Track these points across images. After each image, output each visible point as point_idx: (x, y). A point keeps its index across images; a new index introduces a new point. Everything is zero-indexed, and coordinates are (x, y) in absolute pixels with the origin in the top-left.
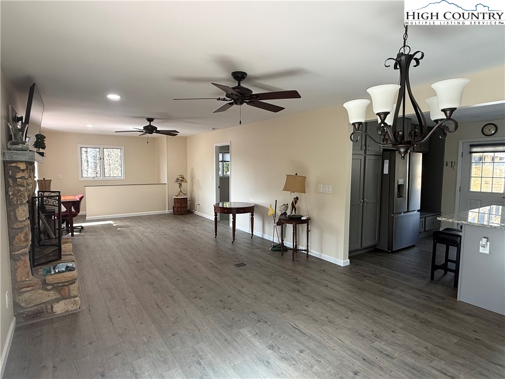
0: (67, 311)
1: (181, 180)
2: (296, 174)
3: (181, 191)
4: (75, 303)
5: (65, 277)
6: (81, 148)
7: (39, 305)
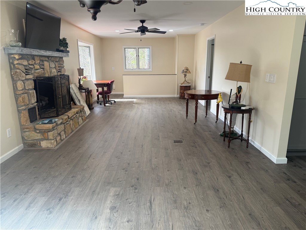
0: (48, 147)
1: (186, 71)
2: (241, 62)
3: (185, 80)
4: (51, 143)
5: (45, 127)
6: (125, 48)
7: (34, 140)
